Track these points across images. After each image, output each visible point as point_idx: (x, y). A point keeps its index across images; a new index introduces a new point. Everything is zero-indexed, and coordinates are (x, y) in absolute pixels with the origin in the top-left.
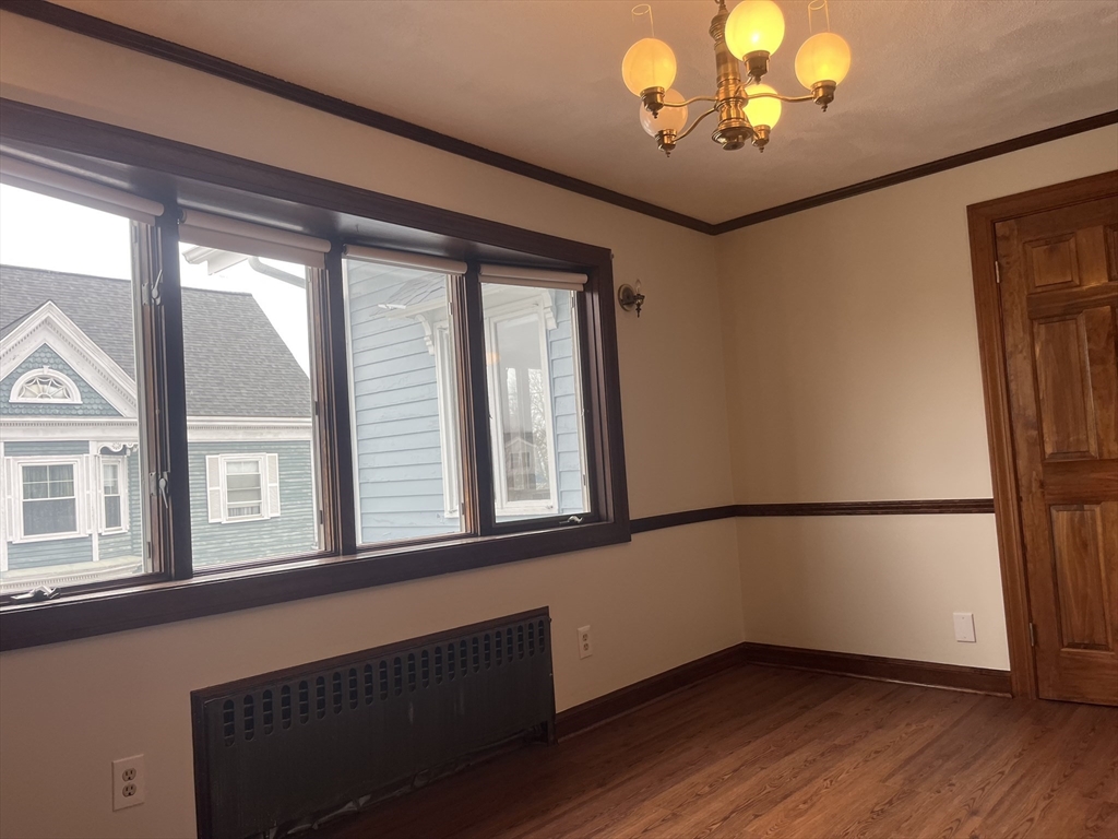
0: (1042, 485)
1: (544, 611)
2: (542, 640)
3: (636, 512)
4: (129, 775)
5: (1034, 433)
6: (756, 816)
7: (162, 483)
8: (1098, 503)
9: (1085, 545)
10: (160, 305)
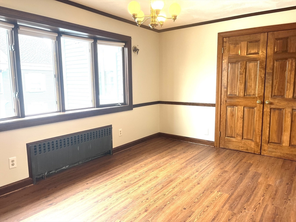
0: (226, 101)
1: (111, 126)
2: (110, 132)
3: (134, 103)
4: (13, 161)
5: (226, 89)
6: (153, 171)
7: (17, 95)
8: (237, 106)
9: (233, 115)
10: (14, 51)
